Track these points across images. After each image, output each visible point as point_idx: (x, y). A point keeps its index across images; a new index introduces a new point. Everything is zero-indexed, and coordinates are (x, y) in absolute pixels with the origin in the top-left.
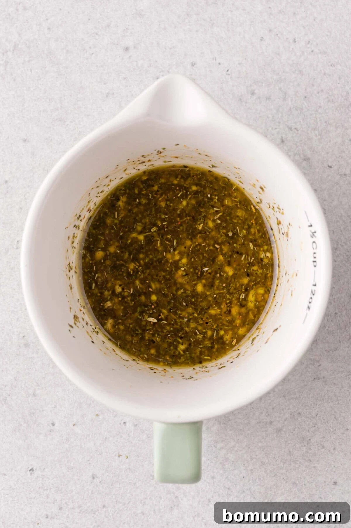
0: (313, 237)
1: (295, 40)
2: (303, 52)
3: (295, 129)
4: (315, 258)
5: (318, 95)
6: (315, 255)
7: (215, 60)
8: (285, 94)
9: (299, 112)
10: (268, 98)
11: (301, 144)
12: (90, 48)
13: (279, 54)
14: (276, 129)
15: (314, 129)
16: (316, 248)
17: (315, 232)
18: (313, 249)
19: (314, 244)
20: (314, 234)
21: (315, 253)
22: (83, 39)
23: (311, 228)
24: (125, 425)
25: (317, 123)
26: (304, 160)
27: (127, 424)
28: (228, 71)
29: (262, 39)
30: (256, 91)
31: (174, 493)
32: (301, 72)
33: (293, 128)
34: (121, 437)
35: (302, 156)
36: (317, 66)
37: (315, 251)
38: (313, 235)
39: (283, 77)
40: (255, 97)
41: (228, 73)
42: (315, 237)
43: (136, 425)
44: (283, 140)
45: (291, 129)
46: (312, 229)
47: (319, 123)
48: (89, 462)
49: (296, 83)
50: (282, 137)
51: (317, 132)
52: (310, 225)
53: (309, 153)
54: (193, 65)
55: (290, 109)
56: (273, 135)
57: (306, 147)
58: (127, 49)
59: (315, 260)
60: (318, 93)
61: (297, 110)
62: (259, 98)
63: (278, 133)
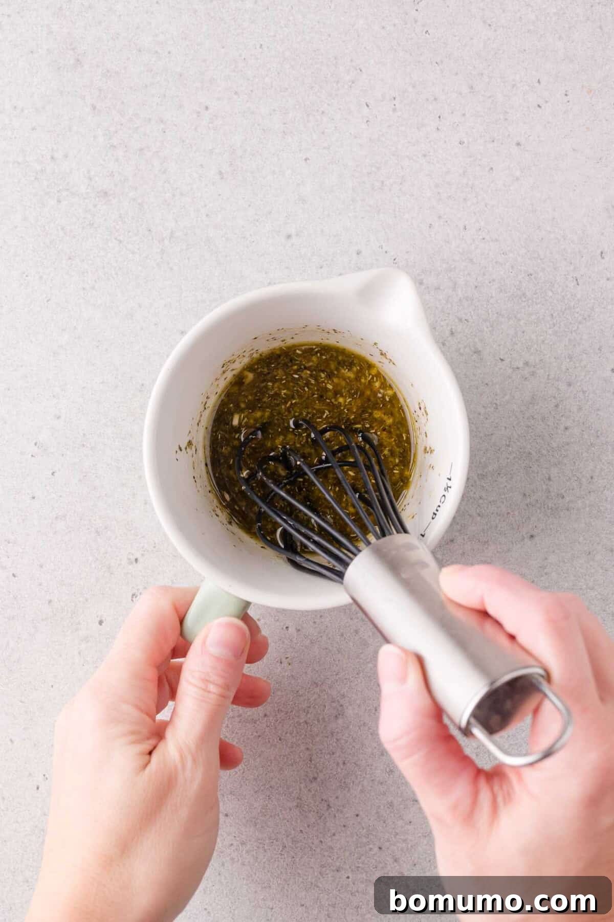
0: (445, 491)
1: (465, 227)
2: (474, 240)
3: (466, 320)
4: (437, 510)
5: (489, 285)
6: (438, 508)
7: (382, 248)
8: (455, 284)
9: (470, 302)
10: (438, 288)
11: (471, 336)
12: (251, 235)
13: (448, 242)
14: (445, 320)
15: (485, 320)
16: (443, 503)
17: (450, 487)
18: (440, 502)
19: (444, 497)
20: (449, 488)
21: (439, 506)
22: (243, 227)
23: (448, 481)
24: (287, 630)
25: (489, 314)
26: (475, 352)
27: (290, 629)
28: (394, 260)
29: (430, 226)
30: (425, 281)
31: (338, 702)
32: (471, 260)
33: (463, 319)
34: (283, 642)
35: (473, 349)
36: (488, 254)
37: (441, 504)
38: (447, 489)
39: (453, 266)
40: (423, 287)
41: (395, 262)
42: (448, 491)
43: (299, 630)
44: (452, 332)
45: (460, 320)
46: (450, 483)
47: (491, 315)
48: (249, 669)
49: (466, 272)
50: (452, 329)
51: (488, 324)
52: (449, 478)
53: (479, 346)
54: (358, 253)
55: (460, 300)
56: (442, 326)
57: (476, 340)
58: (289, 237)
59: (436, 512)
60: (490, 283)
61: (467, 300)
62: (428, 287)
63: (447, 325)
